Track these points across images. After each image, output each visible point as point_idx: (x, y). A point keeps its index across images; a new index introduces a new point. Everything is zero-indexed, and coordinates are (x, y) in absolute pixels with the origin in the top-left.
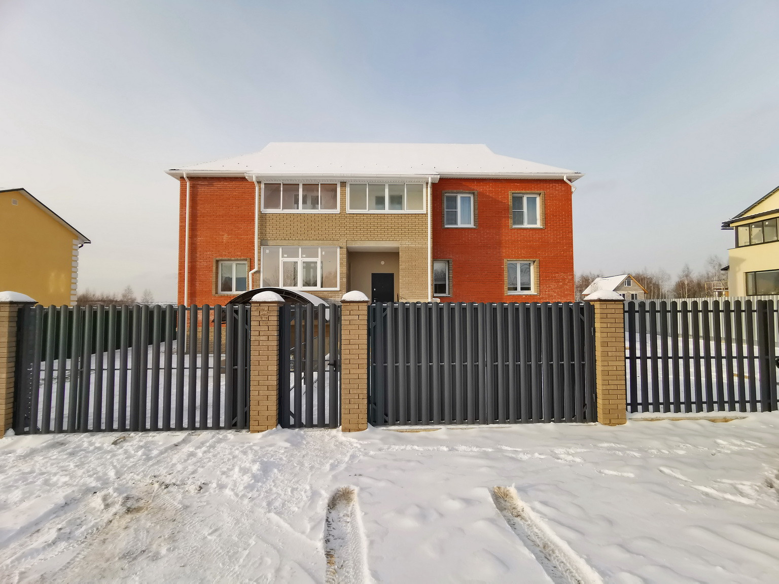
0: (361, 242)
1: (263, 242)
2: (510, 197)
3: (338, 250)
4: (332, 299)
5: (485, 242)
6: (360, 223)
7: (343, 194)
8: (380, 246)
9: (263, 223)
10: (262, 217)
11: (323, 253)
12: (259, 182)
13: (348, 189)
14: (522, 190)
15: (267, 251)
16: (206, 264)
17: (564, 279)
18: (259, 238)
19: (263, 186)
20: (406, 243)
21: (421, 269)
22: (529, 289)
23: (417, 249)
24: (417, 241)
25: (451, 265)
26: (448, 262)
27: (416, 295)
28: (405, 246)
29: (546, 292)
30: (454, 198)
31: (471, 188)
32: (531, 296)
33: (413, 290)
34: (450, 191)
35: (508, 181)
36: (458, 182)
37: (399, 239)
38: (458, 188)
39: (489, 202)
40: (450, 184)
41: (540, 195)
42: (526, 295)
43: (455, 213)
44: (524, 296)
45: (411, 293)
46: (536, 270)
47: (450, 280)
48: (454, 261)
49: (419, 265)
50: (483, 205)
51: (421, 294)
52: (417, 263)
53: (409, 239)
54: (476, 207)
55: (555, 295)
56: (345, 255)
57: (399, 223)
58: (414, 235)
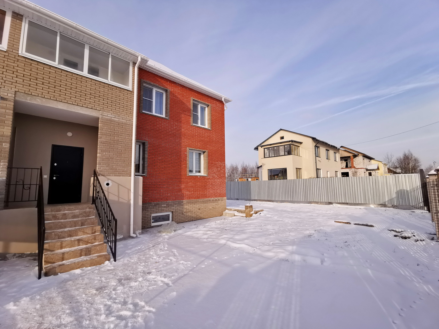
5: (174, 132)
6: (44, 76)
13: (25, 27)
14: (199, 99)
20: (108, 115)
21: (125, 145)
22: (199, 172)
23: (121, 124)
24: (121, 116)
25: (147, 146)
26: (144, 144)
27: (117, 171)
28: (106, 117)
29: (211, 174)
30: (150, 89)
31: (165, 86)
32: (203, 177)
33: (114, 167)
34: (148, 82)
35: (190, 90)
36: (155, 77)
37: (100, 109)
38: (155, 82)
39: (177, 101)
40: (148, 76)
41: (208, 106)
42: (200, 176)
43: (151, 102)
44: (199, 177)
45: (111, 169)
46: (206, 158)
47: (145, 161)
48: (149, 143)
49: (122, 141)
50: (174, 102)
51: (123, 172)
52: (119, 138)
53: (112, 112)
54: (168, 102)
55: (216, 176)
56: (12, 112)
57: (101, 92)
58: (118, 110)
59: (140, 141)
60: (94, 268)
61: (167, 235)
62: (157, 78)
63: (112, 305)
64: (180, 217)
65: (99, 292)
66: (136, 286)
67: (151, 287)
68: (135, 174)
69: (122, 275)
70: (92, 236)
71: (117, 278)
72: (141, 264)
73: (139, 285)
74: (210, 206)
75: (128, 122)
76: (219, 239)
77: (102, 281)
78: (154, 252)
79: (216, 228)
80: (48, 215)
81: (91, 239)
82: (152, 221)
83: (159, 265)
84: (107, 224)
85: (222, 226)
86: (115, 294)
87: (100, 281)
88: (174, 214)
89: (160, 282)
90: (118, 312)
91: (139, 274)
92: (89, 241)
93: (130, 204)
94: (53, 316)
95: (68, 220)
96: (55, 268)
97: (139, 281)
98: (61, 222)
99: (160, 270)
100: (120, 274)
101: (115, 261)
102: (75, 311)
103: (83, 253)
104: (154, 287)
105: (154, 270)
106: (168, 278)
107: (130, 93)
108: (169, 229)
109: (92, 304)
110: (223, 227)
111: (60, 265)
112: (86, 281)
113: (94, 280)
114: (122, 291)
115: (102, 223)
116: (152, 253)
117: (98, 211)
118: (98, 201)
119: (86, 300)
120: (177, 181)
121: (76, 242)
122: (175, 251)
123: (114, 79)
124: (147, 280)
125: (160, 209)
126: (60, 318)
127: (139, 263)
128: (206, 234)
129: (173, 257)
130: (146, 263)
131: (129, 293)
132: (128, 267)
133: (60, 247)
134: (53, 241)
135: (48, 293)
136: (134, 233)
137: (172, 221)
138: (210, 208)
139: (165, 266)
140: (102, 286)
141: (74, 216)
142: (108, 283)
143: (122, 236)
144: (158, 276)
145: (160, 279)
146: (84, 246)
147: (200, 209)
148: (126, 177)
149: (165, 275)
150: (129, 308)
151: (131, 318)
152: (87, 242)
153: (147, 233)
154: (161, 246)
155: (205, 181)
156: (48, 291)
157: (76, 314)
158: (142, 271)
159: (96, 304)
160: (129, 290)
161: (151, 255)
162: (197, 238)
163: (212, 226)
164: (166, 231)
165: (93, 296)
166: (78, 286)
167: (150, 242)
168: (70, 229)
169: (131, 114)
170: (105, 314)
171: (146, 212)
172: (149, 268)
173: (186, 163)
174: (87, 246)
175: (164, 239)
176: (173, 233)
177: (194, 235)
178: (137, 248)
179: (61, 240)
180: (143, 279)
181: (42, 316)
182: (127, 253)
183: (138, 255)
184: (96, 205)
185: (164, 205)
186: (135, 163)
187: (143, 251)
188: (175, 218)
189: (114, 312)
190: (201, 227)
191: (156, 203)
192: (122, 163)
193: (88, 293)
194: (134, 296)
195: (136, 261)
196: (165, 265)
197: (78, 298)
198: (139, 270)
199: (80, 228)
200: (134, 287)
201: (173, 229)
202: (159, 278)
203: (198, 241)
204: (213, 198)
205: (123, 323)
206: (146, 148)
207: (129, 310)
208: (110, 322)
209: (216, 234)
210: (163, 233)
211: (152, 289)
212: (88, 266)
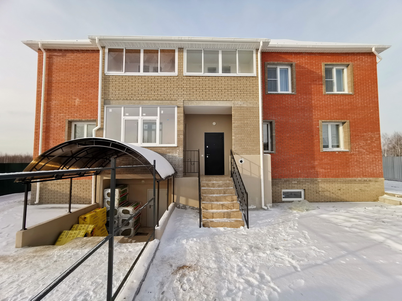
0: (197, 102)
1: (106, 102)
2: (323, 68)
3: (176, 109)
4: (170, 154)
5: (303, 106)
6: (197, 85)
7: (181, 59)
8: (214, 105)
9: (106, 84)
10: (105, 78)
11: (162, 112)
12: (103, 47)
13: (185, 55)
14: (333, 61)
15: (110, 110)
16: (59, 124)
17: (371, 138)
18: (102, 98)
19: (107, 51)
20: (239, 103)
21: (253, 127)
22: (338, 146)
23: (249, 109)
24: (249, 101)
25: (274, 125)
26: (271, 123)
27: (248, 150)
28: (237, 105)
29: (356, 148)
30: (274, 69)
31: (289, 60)
32: (343, 152)
33: (245, 146)
34: (272, 62)
35: (321, 55)
36: (278, 56)
37: (232, 100)
38: (279, 60)
39: (305, 72)
40: (272, 57)
41: (347, 66)
42: (339, 152)
43: (276, 82)
44: (337, 153)
45: (243, 149)
46: (347, 130)
47: (273, 139)
48: (276, 122)
49: (251, 123)
50: (300, 75)
51: (253, 150)
52: (248, 121)
53: (241, 100)
54: (294, 76)
55: (364, 151)
56: (183, 114)
57: (232, 85)
58: (246, 96)
59: (268, 121)
60: (232, 230)
61: (298, 213)
62: (280, 56)
63: (243, 268)
64: (313, 196)
65: (234, 251)
66: (264, 257)
67: (278, 264)
68: (263, 152)
69: (253, 243)
70: (231, 203)
71: (249, 244)
72: (270, 237)
73: (266, 258)
74: (356, 187)
75: (255, 106)
76: (371, 232)
77: (237, 243)
78: (283, 228)
79: (366, 217)
80: (204, 183)
81: (230, 205)
82: (283, 196)
83: (288, 244)
84: (241, 195)
85: (376, 215)
86: (246, 258)
87: (236, 243)
88: (306, 191)
89: (287, 262)
90: (246, 276)
91: (268, 246)
92: (229, 207)
93: (261, 179)
94: (205, 259)
95: (215, 188)
96: (208, 222)
97: (267, 253)
98: (211, 189)
99: (288, 249)
100: (251, 241)
101: (248, 228)
102: (218, 260)
103: (226, 216)
104: (282, 265)
105: (282, 248)
106: (296, 260)
107: (255, 78)
108: (301, 208)
109: (229, 260)
110: (379, 218)
111: (211, 221)
112: (226, 239)
113: (232, 239)
114: (251, 257)
115: (238, 194)
116: (281, 229)
117: (235, 183)
118: (234, 175)
119: (225, 255)
120: (308, 157)
121: (221, 206)
122: (306, 233)
123: (241, 71)
124: (275, 255)
125: (290, 185)
126: (209, 262)
127: (268, 236)
128: (350, 221)
129: (303, 238)
130: (275, 238)
131: (258, 262)
132: (258, 236)
133: (211, 208)
134: (207, 202)
135: (204, 240)
136: (265, 205)
137: (305, 199)
138: (355, 189)
139: (294, 247)
140: (237, 247)
141: (219, 186)
142: (242, 246)
143: (255, 207)
144: (286, 255)
145: (288, 259)
146: (226, 210)
147: (340, 190)
148: (256, 155)
149: (293, 256)
150: (256, 277)
151: (257, 288)
152: (228, 207)
153: (277, 207)
154: (291, 224)
155: (347, 158)
156: (204, 238)
157: (218, 263)
158: (270, 245)
159: (232, 262)
160: (258, 259)
161: (280, 230)
162: (336, 224)
163: (359, 213)
164: (298, 209)
165: (230, 253)
166: (221, 241)
167: (280, 217)
168: (217, 195)
169: (257, 98)
170: (237, 273)
171: (276, 187)
172: (277, 243)
173: (318, 137)
174: (228, 210)
175: (295, 216)
176: (305, 213)
177: (332, 219)
178: (267, 220)
179: (212, 202)
180: (270, 253)
181: (199, 255)
182: (258, 223)
183: (268, 228)
184: (233, 178)
185: (295, 182)
186: (263, 142)
187: (273, 225)
188: (308, 196)
189: (243, 274)
190: (342, 212)
191: (286, 179)
192: (252, 143)
193: (227, 249)
194: (262, 266)
195: (265, 232)
196: (293, 245)
197: (221, 250)
198: (268, 242)
199: (223, 196)
200: (262, 258)
201: (305, 208)
202: (286, 257)
203: (337, 227)
204: (359, 179)
205: (250, 289)
206: (273, 127)
207: (256, 278)
208: (240, 282)
209: (365, 224)
210: (295, 210)
211: (278, 266)
212: (229, 227)
